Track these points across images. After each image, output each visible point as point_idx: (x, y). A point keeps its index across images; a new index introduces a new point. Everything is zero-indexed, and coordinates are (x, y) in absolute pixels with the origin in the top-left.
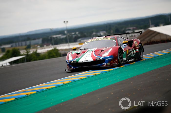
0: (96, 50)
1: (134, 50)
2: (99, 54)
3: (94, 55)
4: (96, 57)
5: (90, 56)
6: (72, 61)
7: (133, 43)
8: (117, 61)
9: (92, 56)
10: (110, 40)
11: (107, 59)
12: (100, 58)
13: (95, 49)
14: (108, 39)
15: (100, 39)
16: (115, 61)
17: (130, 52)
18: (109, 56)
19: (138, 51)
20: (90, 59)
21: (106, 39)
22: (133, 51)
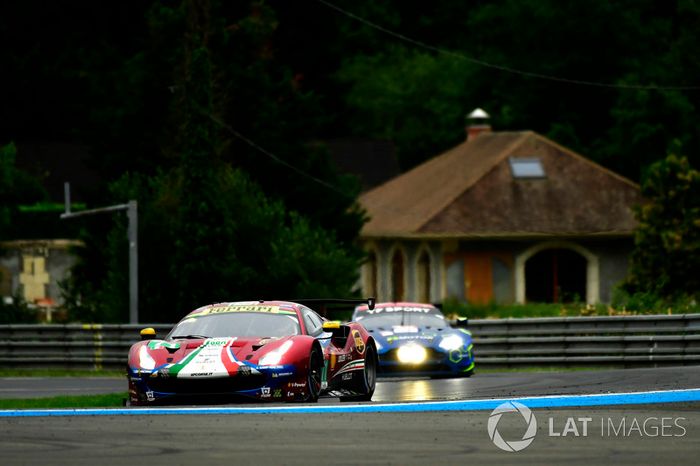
0: (234, 343)
1: (350, 361)
2: (249, 357)
3: (233, 360)
4: (240, 364)
5: (219, 359)
6: (154, 371)
7: (347, 336)
8: (303, 385)
9: (225, 360)
10: (280, 314)
11: (276, 376)
12: (252, 369)
13: (233, 340)
14: (272, 311)
15: (241, 310)
16: (298, 385)
17: (339, 366)
18: (281, 367)
19: (363, 364)
20: (220, 370)
21: (262, 310)
22: (347, 361)
